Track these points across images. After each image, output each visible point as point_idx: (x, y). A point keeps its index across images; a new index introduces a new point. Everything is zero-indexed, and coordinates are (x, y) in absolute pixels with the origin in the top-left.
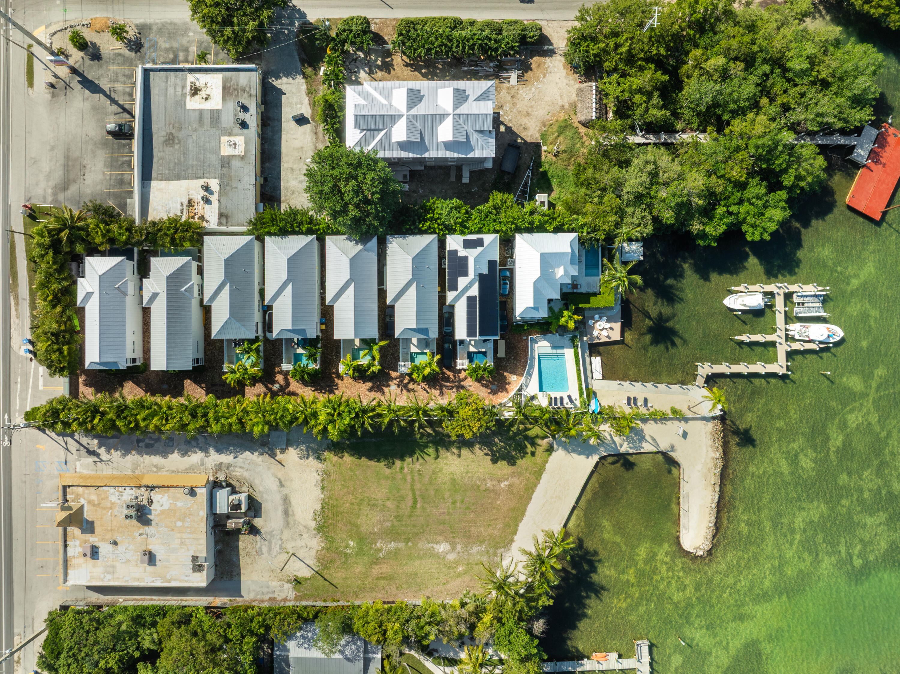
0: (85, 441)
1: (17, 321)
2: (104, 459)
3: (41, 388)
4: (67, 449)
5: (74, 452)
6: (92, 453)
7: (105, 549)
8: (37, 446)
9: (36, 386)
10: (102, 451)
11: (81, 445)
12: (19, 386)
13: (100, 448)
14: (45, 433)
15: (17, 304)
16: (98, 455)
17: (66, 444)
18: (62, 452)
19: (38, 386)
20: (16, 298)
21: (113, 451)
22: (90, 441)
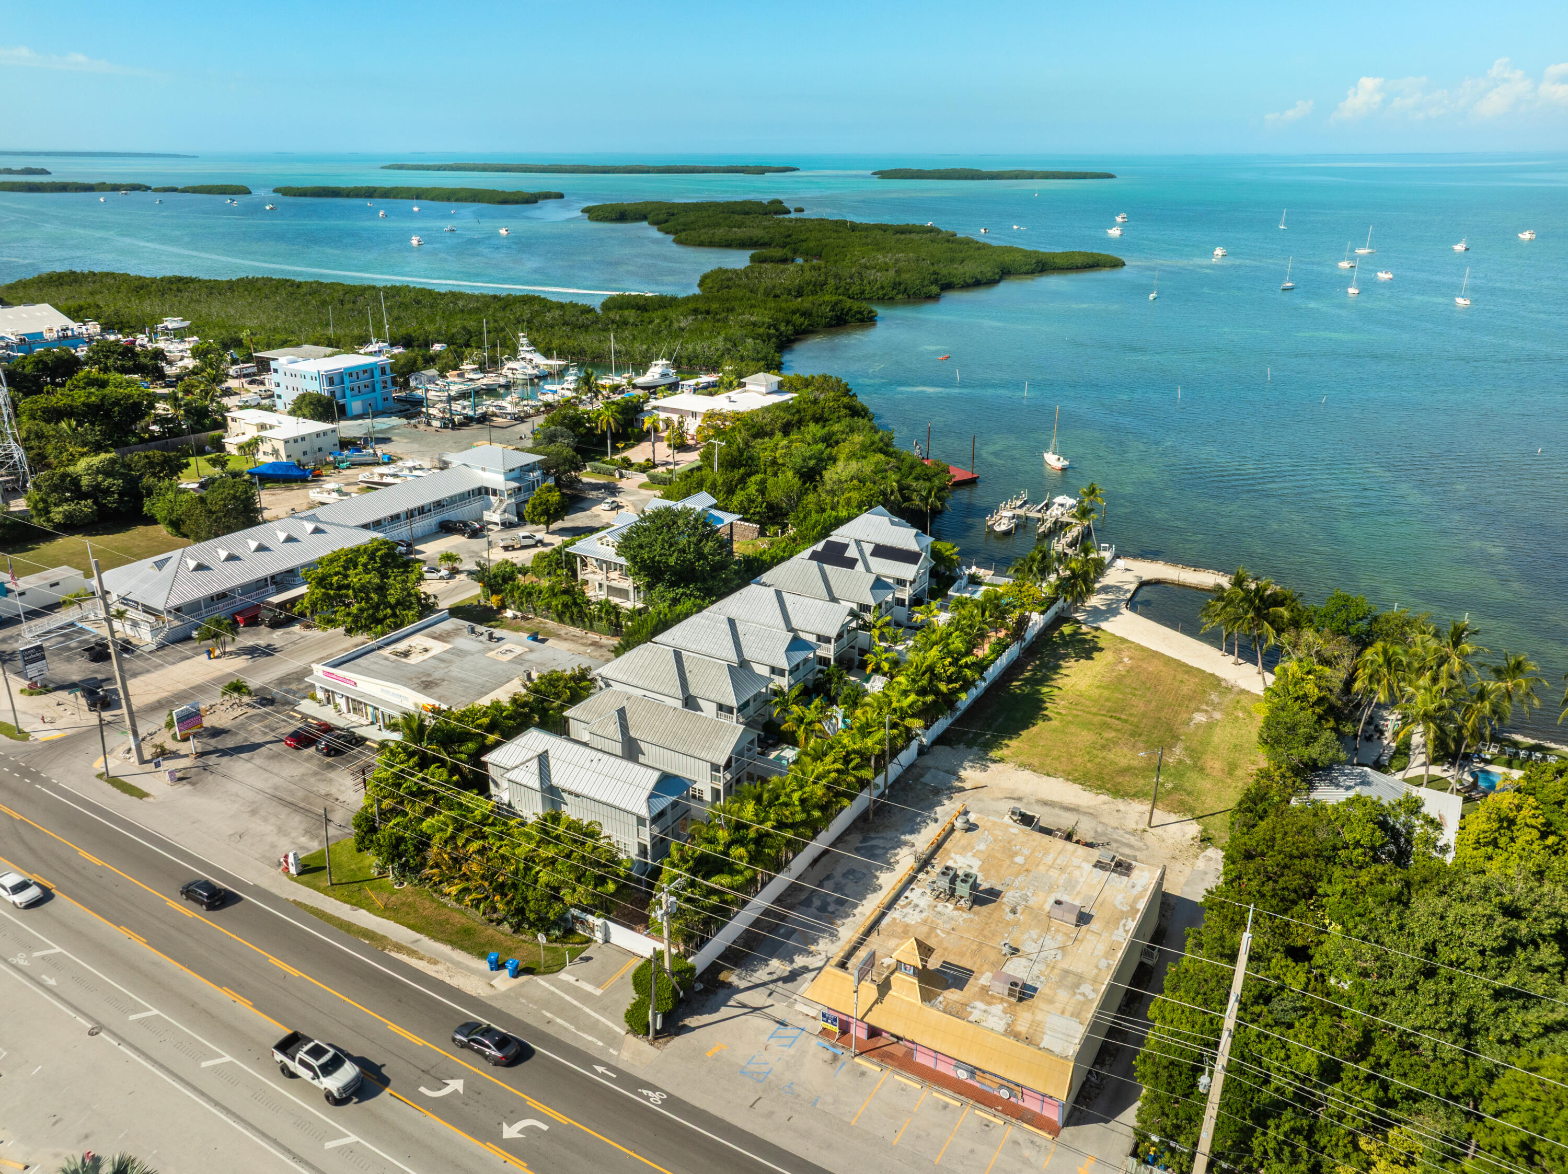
0: (761, 975)
1: (440, 967)
2: (820, 964)
3: (598, 992)
4: (756, 1009)
5: (769, 1001)
6: (792, 977)
7: (1017, 969)
8: (709, 1054)
9: (587, 998)
10: (800, 961)
11: (764, 984)
12: (559, 1020)
13: (792, 961)
14: (693, 1029)
15: (412, 953)
16: (805, 969)
17: (744, 1006)
18: (755, 1021)
19: (590, 994)
20: (400, 948)
21: (813, 948)
22: (768, 970)
